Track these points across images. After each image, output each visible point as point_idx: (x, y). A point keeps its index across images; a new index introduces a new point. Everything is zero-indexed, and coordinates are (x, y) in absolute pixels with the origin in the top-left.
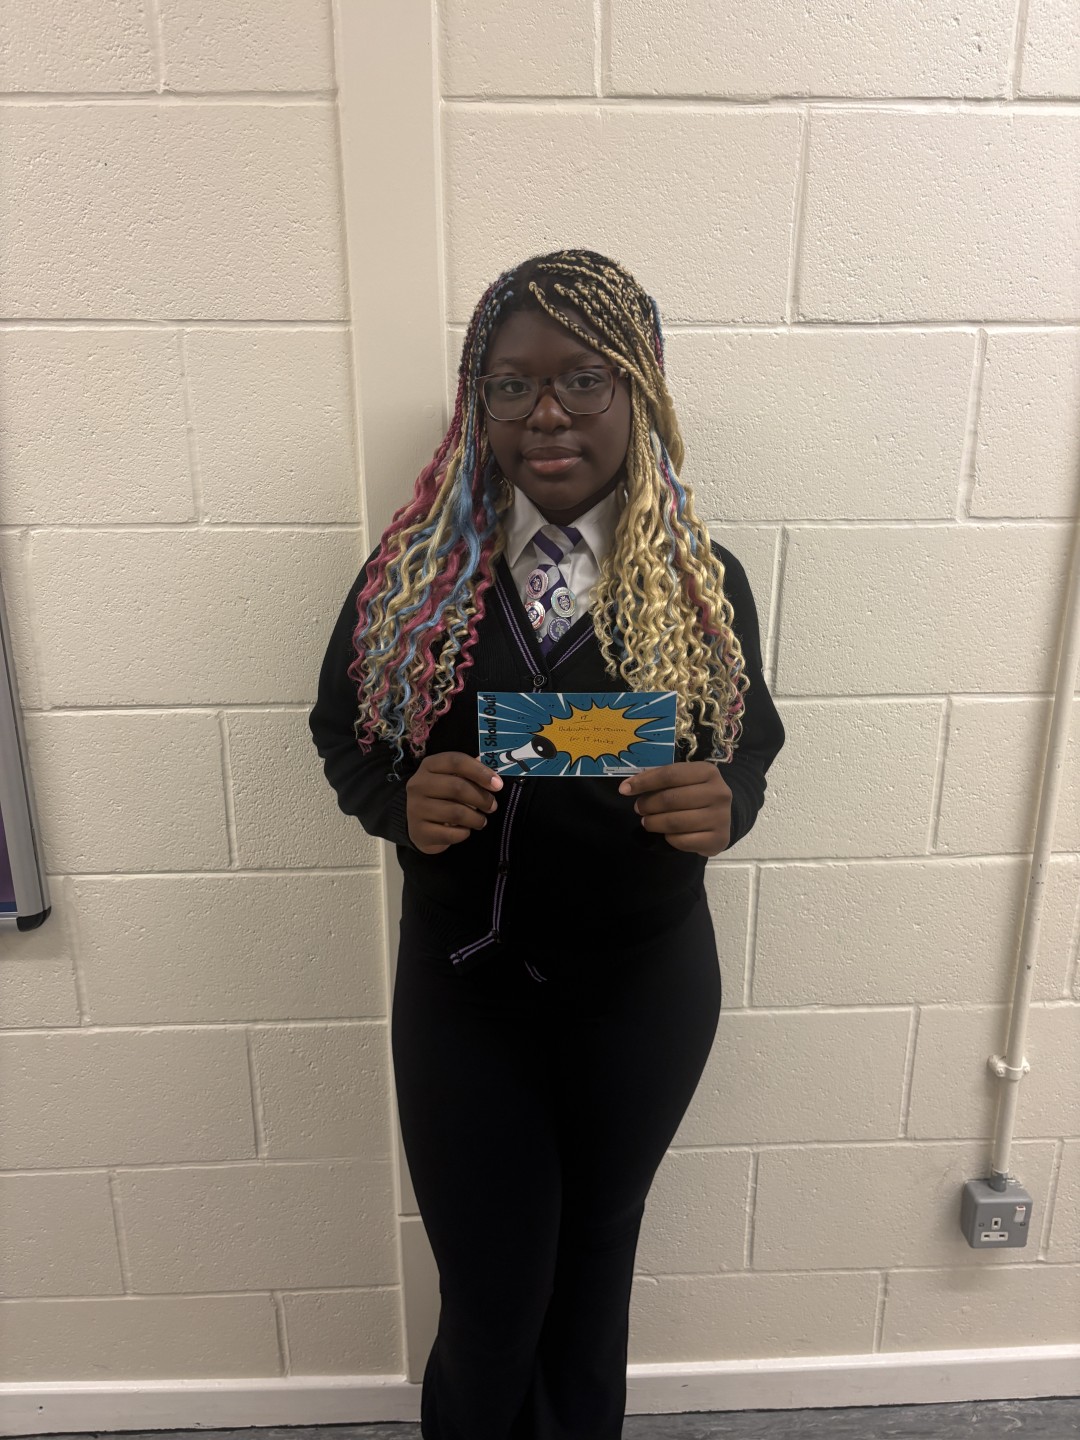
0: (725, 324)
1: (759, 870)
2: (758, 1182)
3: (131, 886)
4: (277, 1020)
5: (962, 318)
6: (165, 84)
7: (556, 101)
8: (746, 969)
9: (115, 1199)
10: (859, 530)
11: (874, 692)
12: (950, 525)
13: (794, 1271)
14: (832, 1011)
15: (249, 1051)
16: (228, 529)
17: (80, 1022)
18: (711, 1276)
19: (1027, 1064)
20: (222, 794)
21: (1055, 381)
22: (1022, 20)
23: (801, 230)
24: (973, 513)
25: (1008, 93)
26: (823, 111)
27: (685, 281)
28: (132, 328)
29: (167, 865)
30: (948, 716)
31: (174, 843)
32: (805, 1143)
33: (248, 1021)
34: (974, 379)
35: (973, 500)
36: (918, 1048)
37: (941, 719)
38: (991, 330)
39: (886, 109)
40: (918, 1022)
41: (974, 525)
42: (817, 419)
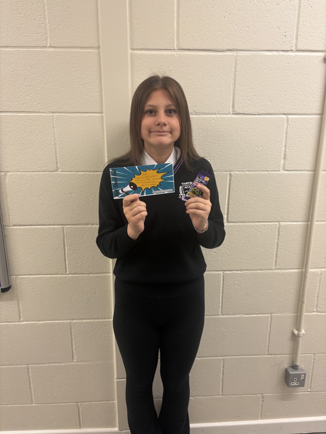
0: (213, 114)
1: (224, 273)
2: (224, 368)
3: (36, 279)
4: (79, 319)
5: (281, 113)
6: (49, 44)
7: (163, 50)
8: (220, 304)
9: (29, 374)
10: (252, 174)
11: (257, 221)
12: (279, 172)
13: (235, 395)
14: (246, 316)
15: (71, 329)
16: (66, 173)
17: (20, 320)
18: (210, 397)
19: (304, 332)
20: (64, 251)
21: (308, 131)
22: (298, 29)
23: (234, 87)
24: (285, 169)
25: (294, 49)
26: (240, 54)
27: (201, 102)
28: (39, 114)
29: (47, 273)
30: (279, 228)
31: (49, 266)
32: (238, 356)
33: (71, 320)
34: (285, 130)
35: (285, 165)
36: (272, 327)
37: (277, 229)
38: (290, 117)
39: (259, 54)
40: (271, 319)
41: (286, 172)
42: (240, 142)
